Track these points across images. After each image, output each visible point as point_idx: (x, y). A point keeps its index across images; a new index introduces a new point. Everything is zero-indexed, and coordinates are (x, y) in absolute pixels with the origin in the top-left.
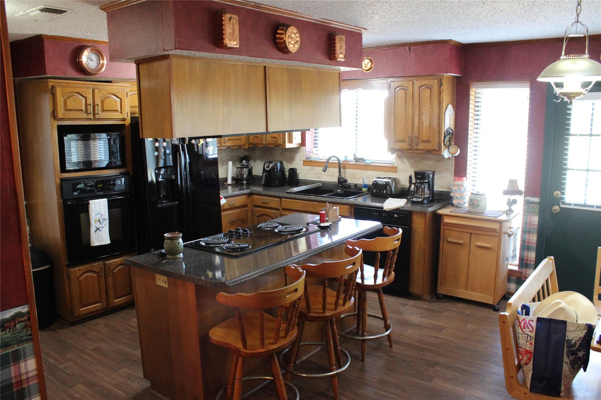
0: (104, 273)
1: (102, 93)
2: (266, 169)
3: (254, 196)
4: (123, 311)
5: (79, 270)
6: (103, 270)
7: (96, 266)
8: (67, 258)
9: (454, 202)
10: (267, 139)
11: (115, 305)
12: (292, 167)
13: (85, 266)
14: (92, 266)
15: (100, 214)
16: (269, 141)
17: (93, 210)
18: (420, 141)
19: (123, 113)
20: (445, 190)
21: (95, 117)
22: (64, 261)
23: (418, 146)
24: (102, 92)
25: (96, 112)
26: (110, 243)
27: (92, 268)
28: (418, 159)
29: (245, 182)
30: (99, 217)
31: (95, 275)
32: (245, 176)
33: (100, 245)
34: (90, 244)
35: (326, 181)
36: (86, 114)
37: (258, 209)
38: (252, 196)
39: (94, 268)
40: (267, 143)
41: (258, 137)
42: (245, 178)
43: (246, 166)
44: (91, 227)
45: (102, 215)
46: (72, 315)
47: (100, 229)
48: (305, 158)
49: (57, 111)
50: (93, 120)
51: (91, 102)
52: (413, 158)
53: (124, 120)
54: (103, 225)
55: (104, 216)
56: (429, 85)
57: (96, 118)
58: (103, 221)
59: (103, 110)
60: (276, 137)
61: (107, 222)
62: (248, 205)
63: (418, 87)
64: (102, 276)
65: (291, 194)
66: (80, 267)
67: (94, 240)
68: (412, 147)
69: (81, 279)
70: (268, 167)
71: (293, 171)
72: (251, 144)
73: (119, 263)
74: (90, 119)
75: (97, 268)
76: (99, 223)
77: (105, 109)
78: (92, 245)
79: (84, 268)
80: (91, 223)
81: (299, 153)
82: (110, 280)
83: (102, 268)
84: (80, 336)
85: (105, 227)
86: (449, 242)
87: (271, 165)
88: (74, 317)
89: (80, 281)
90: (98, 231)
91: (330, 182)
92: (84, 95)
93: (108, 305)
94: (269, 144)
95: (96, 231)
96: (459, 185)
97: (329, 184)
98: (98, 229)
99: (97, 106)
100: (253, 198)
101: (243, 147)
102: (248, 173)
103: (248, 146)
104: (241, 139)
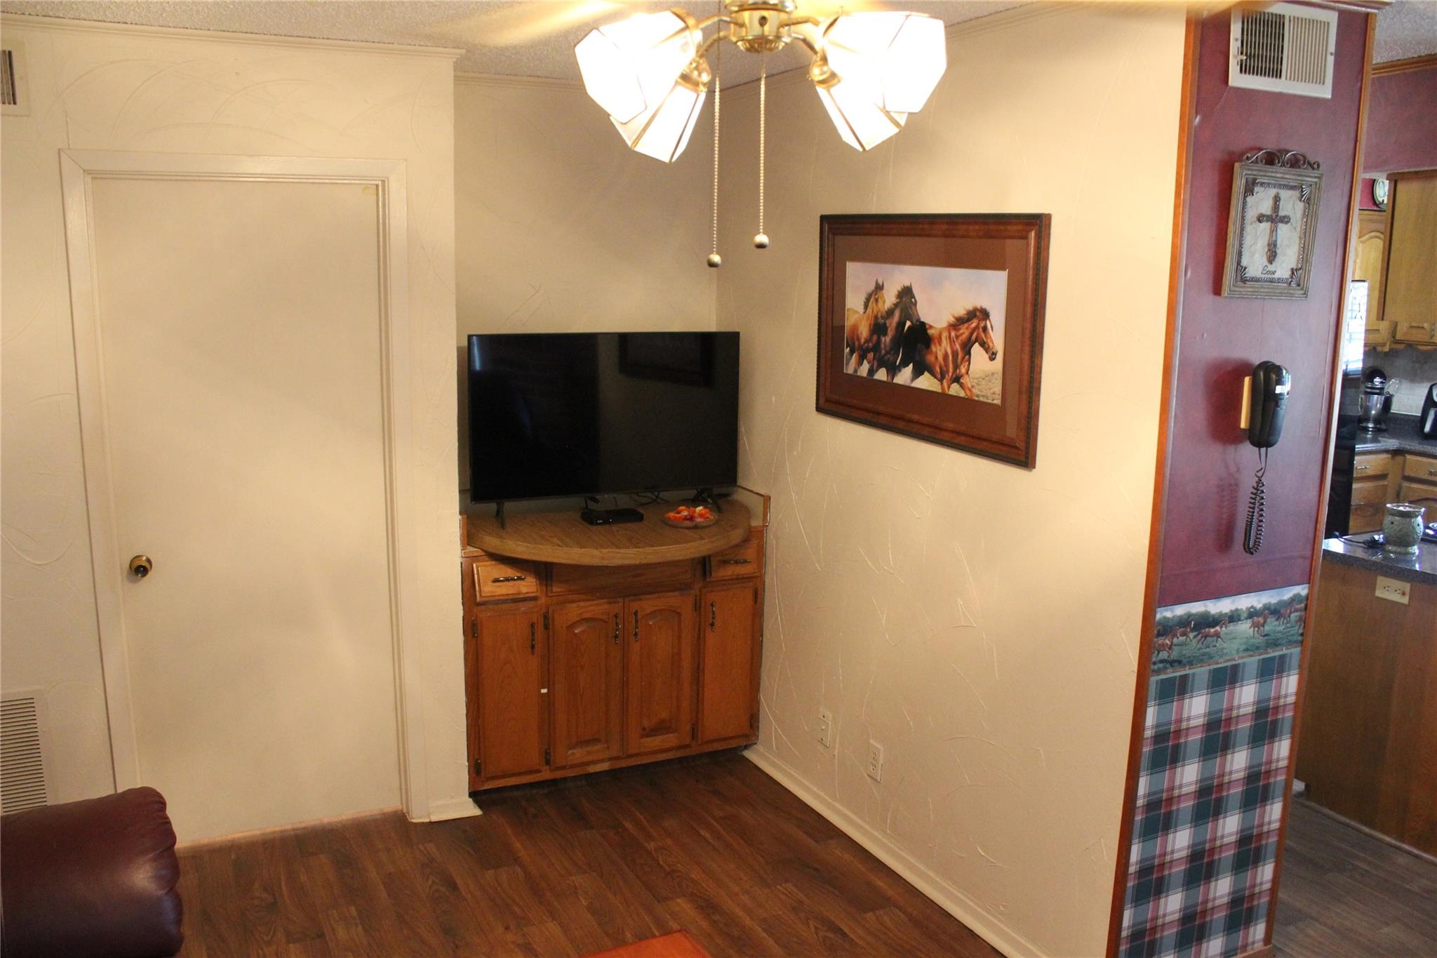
3: (1408, 457)
29: (1371, 425)
32: (1373, 412)
37: (1415, 486)
38: (1404, 458)
41: (1423, 327)
42: (1372, 416)
43: (1378, 391)
62: (1389, 476)
72: (1398, 342)
100: (1405, 461)
101: (1379, 349)
102: (1381, 407)
103: (1390, 345)
104: (1379, 330)
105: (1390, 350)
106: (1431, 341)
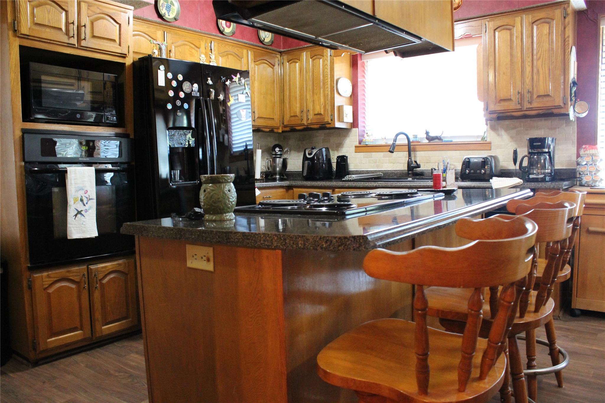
0: (87, 283)
1: (92, 11)
2: (308, 156)
3: (295, 189)
4: (115, 344)
5: (48, 276)
6: (87, 278)
7: (77, 272)
8: (28, 256)
9: (585, 180)
10: (309, 117)
11: (103, 334)
12: (341, 154)
13: (57, 271)
14: (68, 272)
15: (83, 190)
16: (311, 120)
17: (73, 182)
18: (535, 96)
19: (121, 45)
20: (564, 168)
21: (80, 43)
22: (24, 262)
23: (533, 104)
24: (92, 8)
25: (83, 37)
26: (97, 235)
27: (68, 274)
28: (522, 129)
29: (278, 177)
30: (81, 193)
31: (73, 286)
32: (278, 169)
33: (81, 237)
34: (67, 237)
35: (389, 170)
36: (66, 37)
38: (292, 191)
39: (71, 275)
40: (309, 122)
41: (297, 116)
42: (278, 171)
43: (279, 156)
44: (68, 208)
45: (87, 191)
46: (35, 349)
47: (82, 213)
48: (358, 142)
49: (19, 23)
50: (77, 48)
51: (74, 18)
52: (514, 128)
53: (124, 56)
54: (87, 207)
55: (89, 193)
56: (547, 18)
57: (82, 45)
58: (88, 201)
59: (94, 37)
60: (322, 113)
61: (93, 204)
63: (531, 23)
64: (84, 287)
65: (349, 183)
66: (50, 273)
67: (72, 229)
68: (522, 106)
69: (50, 291)
70: (310, 154)
71: (343, 160)
72: (285, 126)
73: (111, 270)
74: (71, 46)
75: (76, 276)
76: (81, 203)
77: (95, 34)
78: (69, 238)
79: (56, 273)
80: (68, 201)
81: (349, 137)
82: (97, 294)
83: (84, 275)
84: (44, 382)
85: (90, 211)
86: (589, 232)
87: (314, 152)
88: (37, 352)
89: (49, 294)
90: (79, 216)
91: (394, 170)
92: (64, 7)
93: (92, 334)
94: (312, 124)
95: (76, 215)
96: (592, 155)
97: (393, 173)
98: (79, 212)
99: (84, 27)
100: (293, 192)
101: (275, 130)
102: (281, 166)
103: (282, 129)
104: (274, 119)
105: (282, 131)
106: (302, 123)
